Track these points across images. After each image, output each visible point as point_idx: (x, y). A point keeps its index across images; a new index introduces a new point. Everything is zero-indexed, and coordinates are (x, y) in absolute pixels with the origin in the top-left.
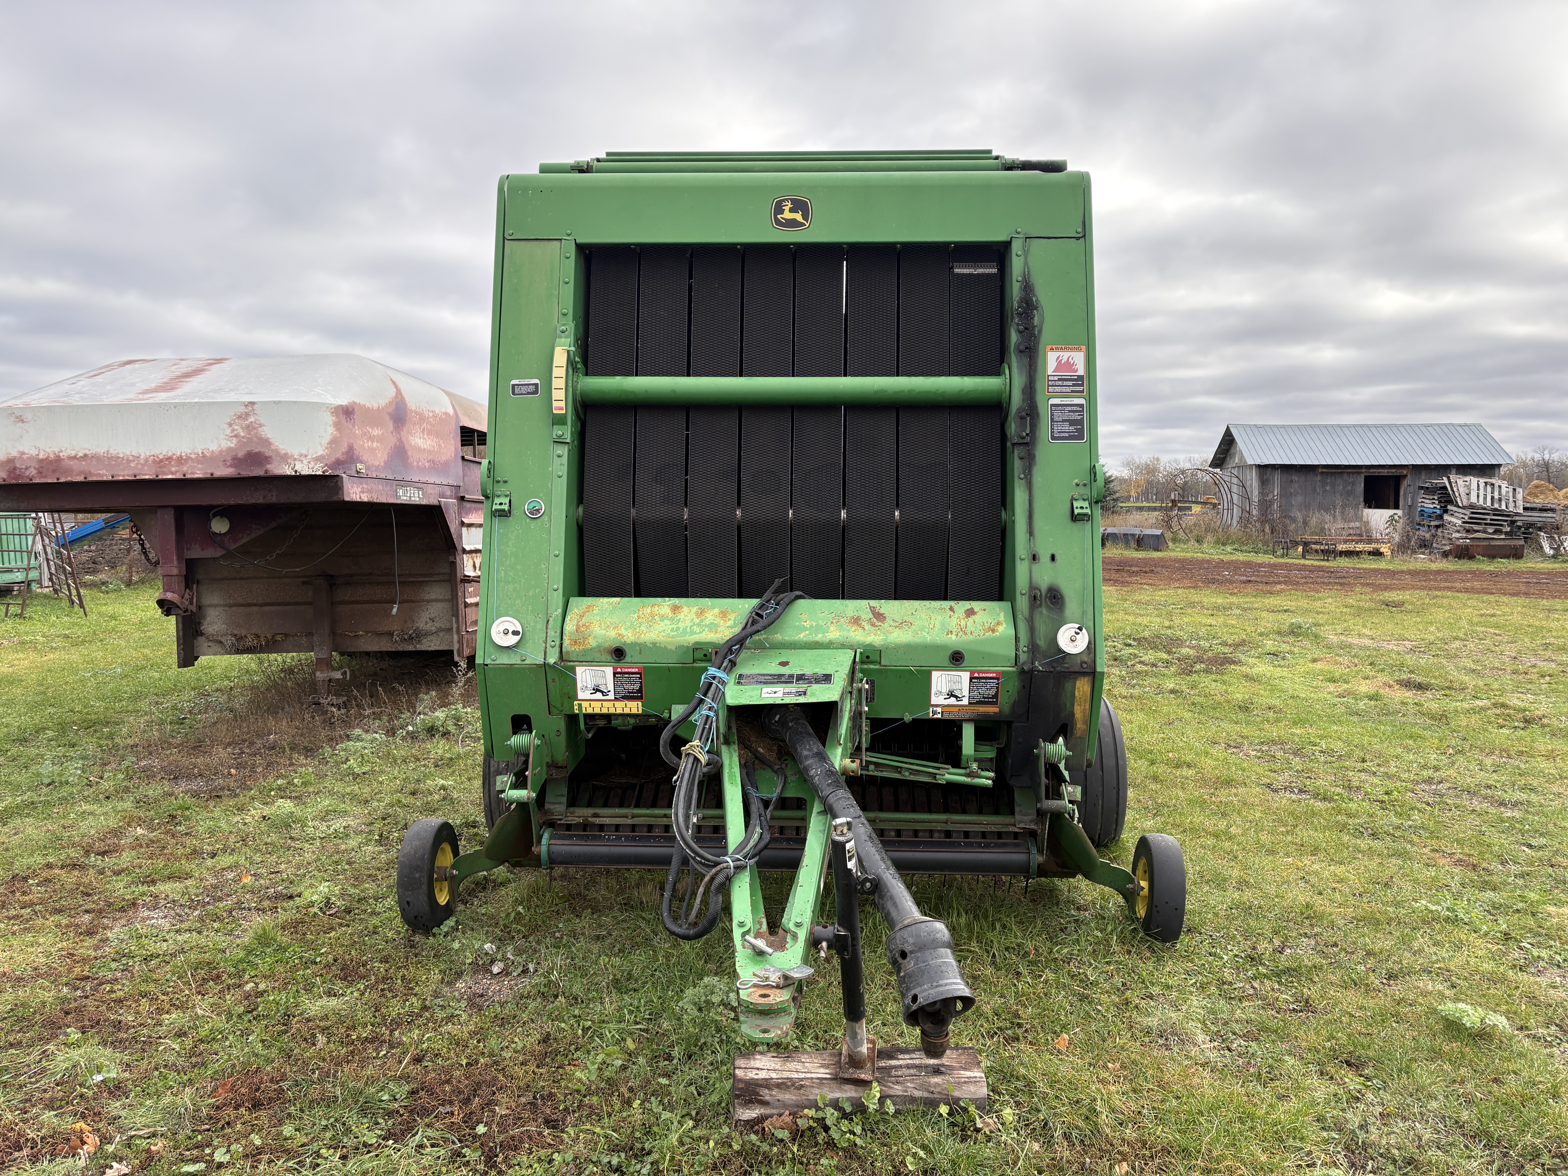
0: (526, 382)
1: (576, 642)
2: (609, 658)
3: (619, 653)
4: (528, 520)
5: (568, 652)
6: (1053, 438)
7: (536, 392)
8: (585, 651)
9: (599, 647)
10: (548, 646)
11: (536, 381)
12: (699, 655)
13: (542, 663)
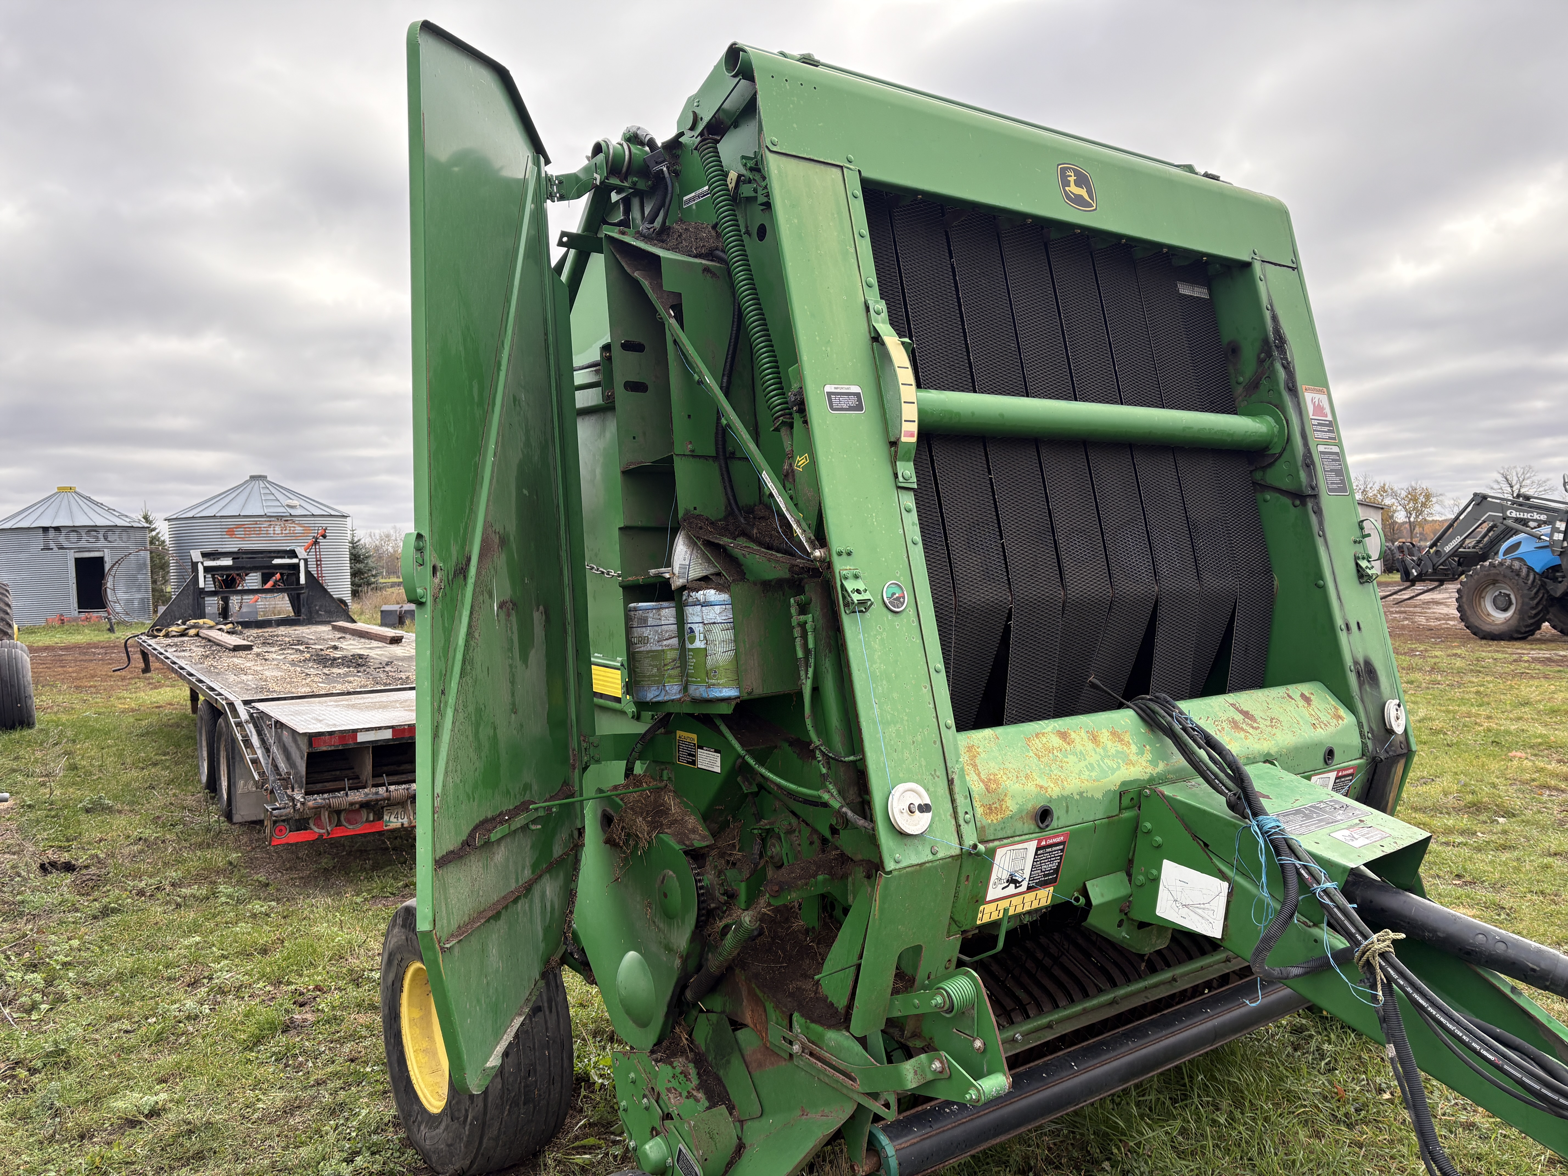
0: (844, 389)
1: (990, 809)
2: (1033, 827)
3: (1044, 815)
4: (890, 616)
5: (983, 827)
6: (1331, 490)
7: (859, 407)
8: (1004, 821)
9: (1020, 811)
10: (961, 822)
11: (855, 389)
12: (1126, 801)
13: (958, 852)
